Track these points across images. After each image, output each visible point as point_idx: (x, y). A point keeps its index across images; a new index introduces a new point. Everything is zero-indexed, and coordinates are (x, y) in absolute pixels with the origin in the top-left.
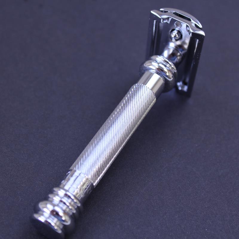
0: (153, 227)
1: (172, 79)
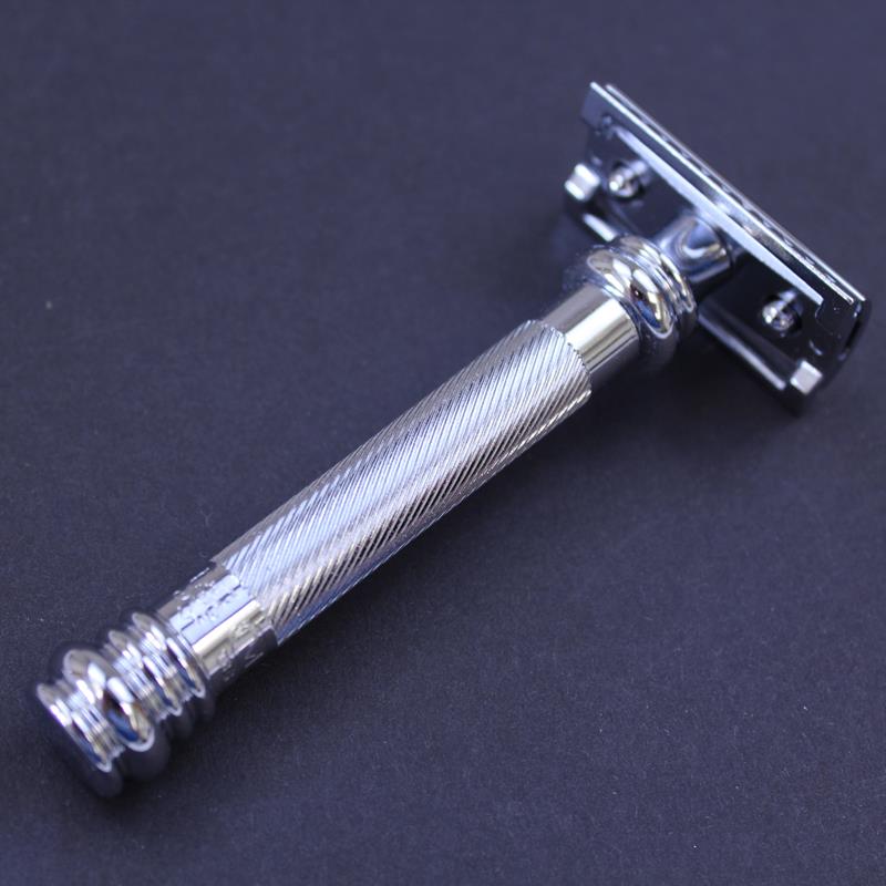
0: (633, 680)
1: (670, 331)
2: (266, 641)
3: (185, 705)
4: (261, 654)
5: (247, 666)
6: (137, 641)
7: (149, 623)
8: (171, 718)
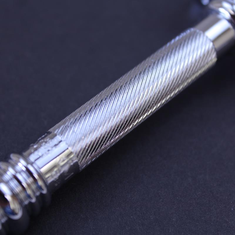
2: (75, 167)
3: (37, 197)
4: (72, 173)
5: (66, 179)
6: (13, 167)
7: (19, 158)
8: (30, 203)
